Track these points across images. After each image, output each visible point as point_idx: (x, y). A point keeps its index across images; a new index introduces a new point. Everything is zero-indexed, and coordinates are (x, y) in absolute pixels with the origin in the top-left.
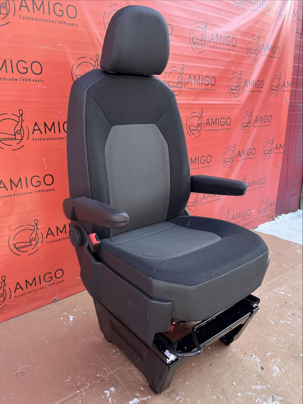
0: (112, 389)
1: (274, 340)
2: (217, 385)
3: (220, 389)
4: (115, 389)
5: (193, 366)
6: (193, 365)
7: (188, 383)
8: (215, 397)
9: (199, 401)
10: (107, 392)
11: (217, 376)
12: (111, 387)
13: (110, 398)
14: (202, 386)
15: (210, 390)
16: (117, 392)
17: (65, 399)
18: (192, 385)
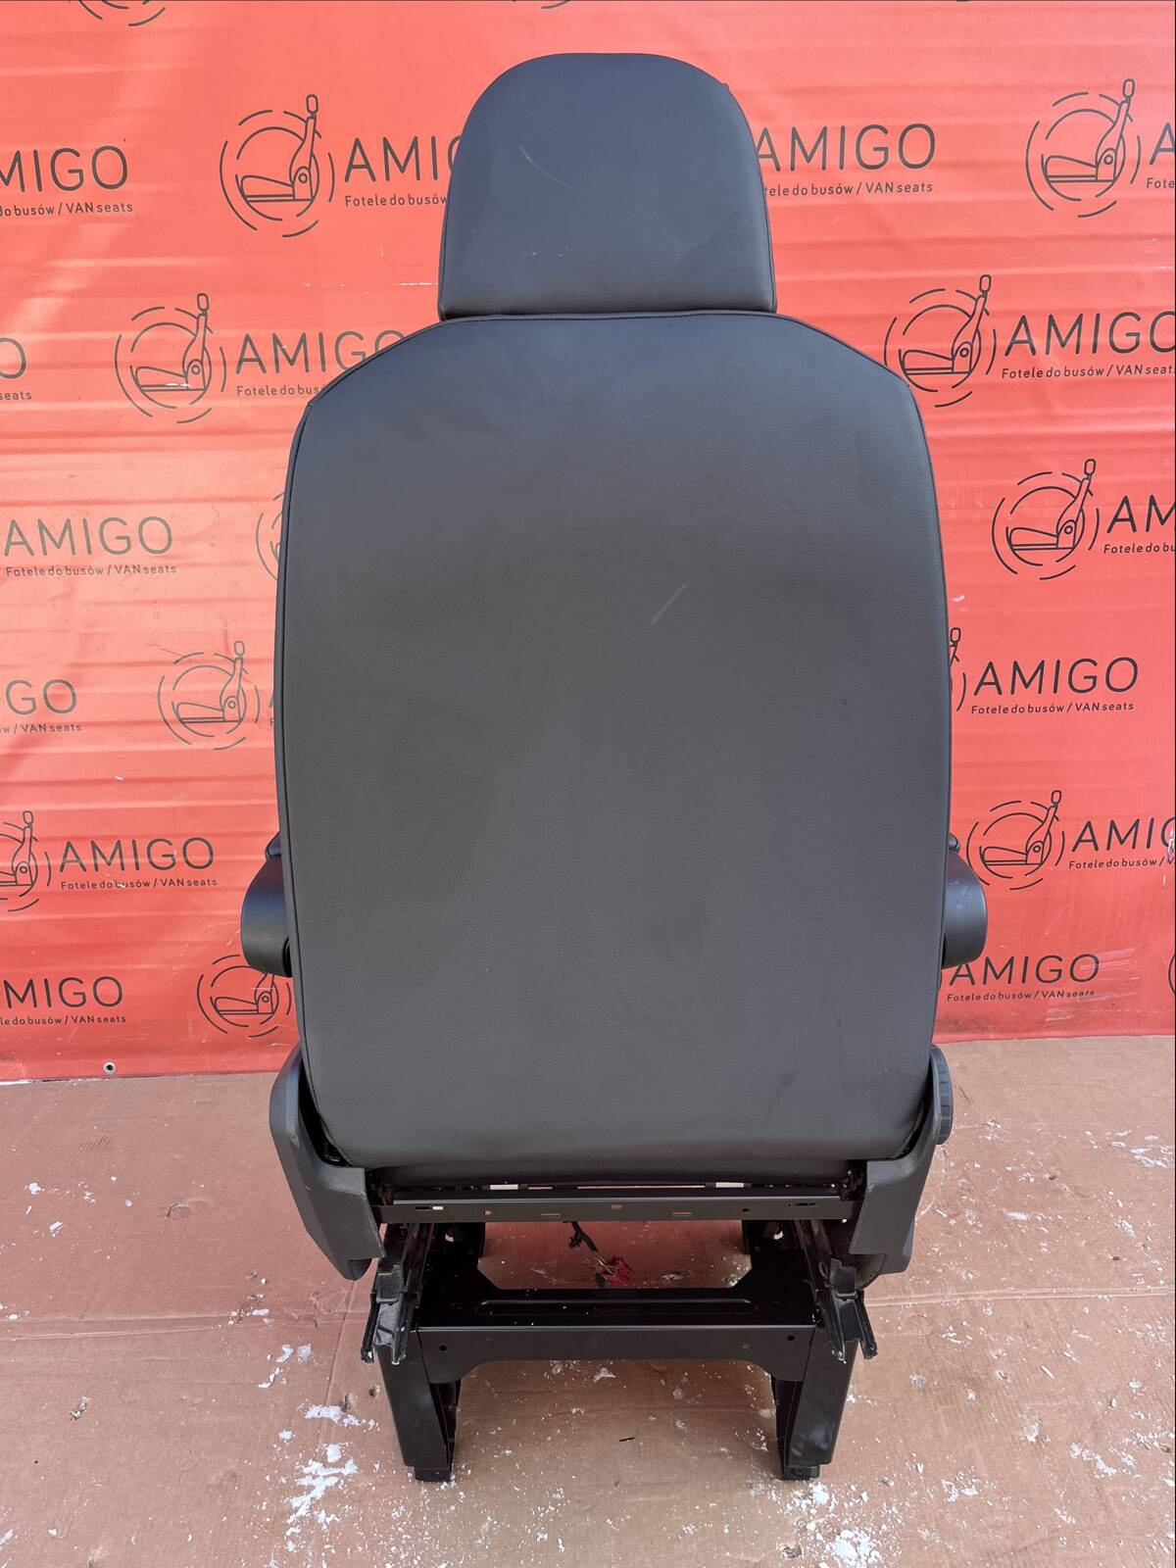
0: (304, 1351)
1: (960, 1493)
2: (587, 1507)
3: (583, 1524)
4: (311, 1355)
5: (570, 1413)
6: (574, 1411)
7: (508, 1452)
8: (546, 1536)
9: (489, 1518)
10: (287, 1350)
11: (613, 1483)
12: (307, 1344)
13: (278, 1370)
14: (541, 1486)
15: (553, 1509)
16: (309, 1363)
17: (195, 1316)
18: (514, 1464)
